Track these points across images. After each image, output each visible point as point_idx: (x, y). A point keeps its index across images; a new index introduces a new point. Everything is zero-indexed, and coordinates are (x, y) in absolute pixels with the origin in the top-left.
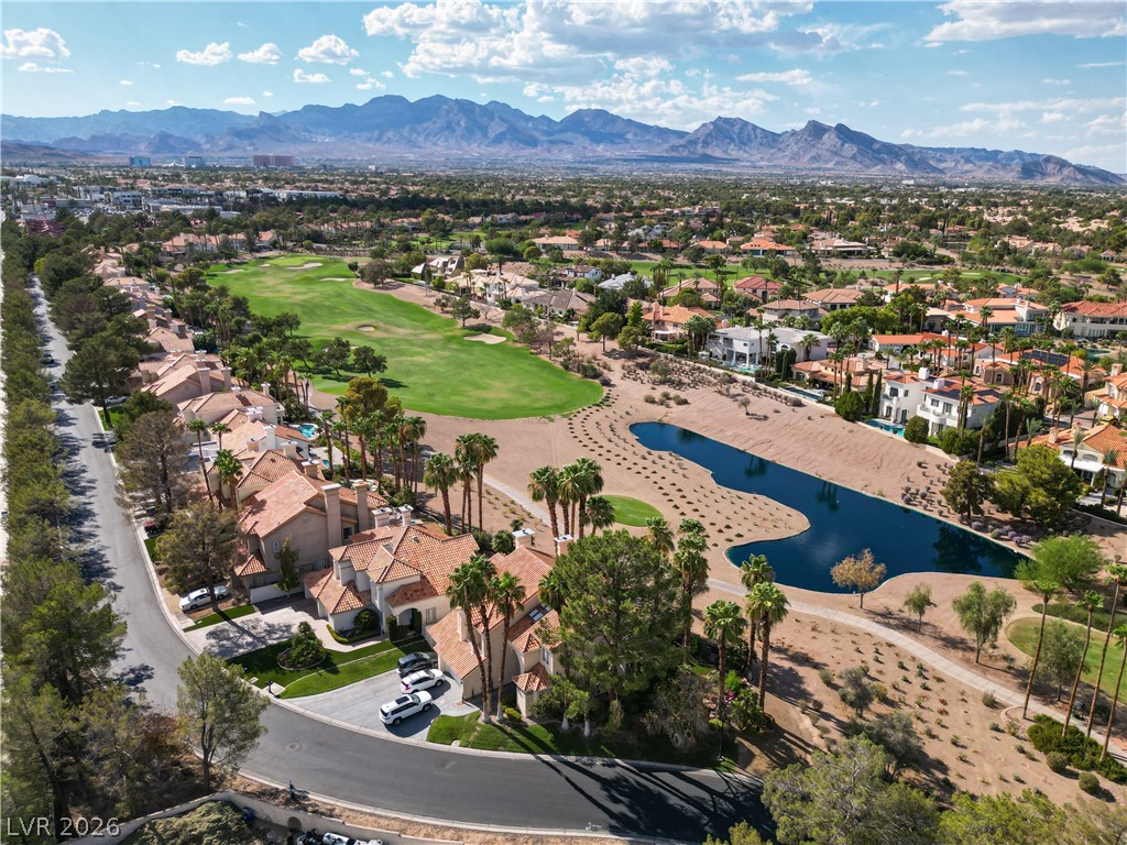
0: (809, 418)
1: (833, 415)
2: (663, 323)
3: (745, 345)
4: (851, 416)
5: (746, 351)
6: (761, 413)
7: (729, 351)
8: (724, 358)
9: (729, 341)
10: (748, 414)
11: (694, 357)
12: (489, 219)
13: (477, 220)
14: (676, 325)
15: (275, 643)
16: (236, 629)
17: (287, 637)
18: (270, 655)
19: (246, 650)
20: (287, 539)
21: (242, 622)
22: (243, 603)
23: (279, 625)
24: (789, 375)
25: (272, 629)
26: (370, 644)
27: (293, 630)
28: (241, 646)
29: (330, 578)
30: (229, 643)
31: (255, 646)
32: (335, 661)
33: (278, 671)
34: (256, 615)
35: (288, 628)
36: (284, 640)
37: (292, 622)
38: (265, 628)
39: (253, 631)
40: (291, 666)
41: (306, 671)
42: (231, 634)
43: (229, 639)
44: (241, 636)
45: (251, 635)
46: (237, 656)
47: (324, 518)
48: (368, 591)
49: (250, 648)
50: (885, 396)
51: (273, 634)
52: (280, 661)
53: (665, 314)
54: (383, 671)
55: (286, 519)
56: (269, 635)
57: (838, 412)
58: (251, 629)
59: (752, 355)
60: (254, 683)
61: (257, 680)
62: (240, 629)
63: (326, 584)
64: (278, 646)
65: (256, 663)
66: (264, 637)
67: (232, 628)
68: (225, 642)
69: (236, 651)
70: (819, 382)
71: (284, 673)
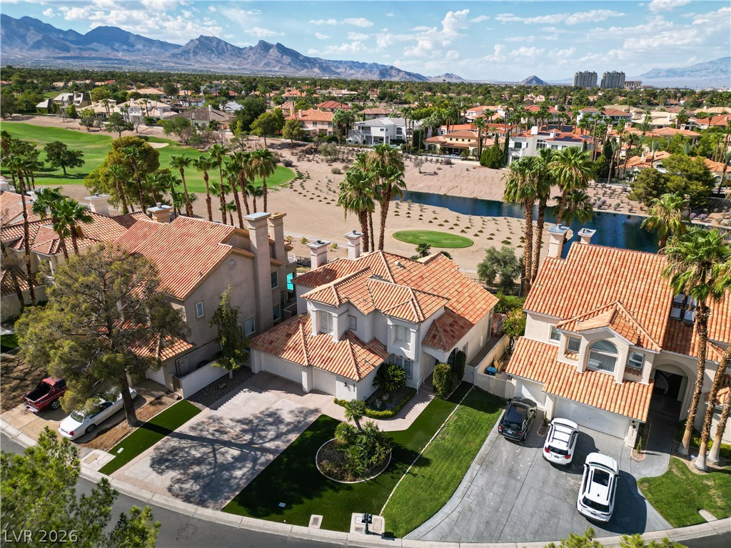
0: (468, 170)
1: (479, 167)
2: (303, 122)
3: (382, 130)
4: (497, 164)
5: (383, 134)
6: (432, 171)
7: (367, 137)
8: (364, 142)
9: (367, 129)
10: (420, 173)
11: (343, 142)
12: (70, 84)
13: (61, 84)
14: (315, 123)
15: (281, 445)
16: (195, 443)
17: (289, 432)
18: (295, 465)
19: (245, 470)
20: (224, 294)
21: (193, 428)
22: (170, 402)
23: (257, 418)
24: (423, 147)
25: (253, 426)
26: (419, 409)
27: (288, 418)
28: (230, 467)
29: (305, 336)
30: (204, 469)
31: (255, 460)
32: (410, 446)
33: (336, 487)
34: (206, 413)
35: (276, 419)
36: (293, 437)
37: (273, 408)
38: (239, 428)
39: (225, 437)
40: (356, 476)
41: (388, 476)
42: (193, 452)
43: (199, 461)
44: (214, 451)
45: (228, 444)
46: (243, 483)
47: (250, 261)
48: (375, 340)
49: (249, 465)
50: (512, 149)
51: (263, 433)
52: (329, 473)
53: (303, 116)
54: (478, 441)
55: (210, 266)
56: (261, 437)
57: (483, 164)
58: (217, 434)
59: (387, 138)
60: (323, 527)
61: (320, 518)
62: (201, 440)
63: (306, 344)
64: (292, 448)
65: (285, 485)
66: (251, 442)
67: (184, 443)
68: (196, 469)
69: (231, 477)
70: (449, 150)
71: (349, 487)
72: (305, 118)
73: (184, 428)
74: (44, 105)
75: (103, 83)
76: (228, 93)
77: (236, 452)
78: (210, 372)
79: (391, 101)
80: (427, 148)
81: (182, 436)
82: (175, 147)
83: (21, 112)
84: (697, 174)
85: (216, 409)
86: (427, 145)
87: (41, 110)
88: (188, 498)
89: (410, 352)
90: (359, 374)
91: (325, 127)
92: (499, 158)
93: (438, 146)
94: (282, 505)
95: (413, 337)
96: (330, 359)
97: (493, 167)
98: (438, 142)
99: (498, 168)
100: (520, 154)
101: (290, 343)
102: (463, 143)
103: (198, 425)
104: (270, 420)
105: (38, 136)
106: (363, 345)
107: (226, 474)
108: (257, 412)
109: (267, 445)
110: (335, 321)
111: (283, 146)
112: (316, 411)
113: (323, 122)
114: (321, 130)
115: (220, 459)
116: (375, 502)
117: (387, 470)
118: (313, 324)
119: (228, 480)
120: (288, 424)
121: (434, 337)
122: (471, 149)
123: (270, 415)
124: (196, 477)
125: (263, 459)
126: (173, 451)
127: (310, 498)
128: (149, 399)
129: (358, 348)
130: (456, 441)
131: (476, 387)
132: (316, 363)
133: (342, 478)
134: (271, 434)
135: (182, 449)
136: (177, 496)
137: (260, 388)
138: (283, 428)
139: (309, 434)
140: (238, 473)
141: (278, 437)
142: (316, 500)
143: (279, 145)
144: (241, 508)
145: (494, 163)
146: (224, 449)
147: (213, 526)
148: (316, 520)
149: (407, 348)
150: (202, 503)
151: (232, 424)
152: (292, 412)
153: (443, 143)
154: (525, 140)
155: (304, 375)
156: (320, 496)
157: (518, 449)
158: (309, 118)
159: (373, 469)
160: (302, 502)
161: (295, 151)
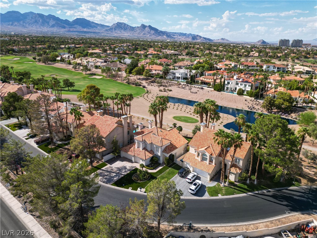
0: (208, 92)
1: (213, 91)
2: (151, 70)
3: (180, 74)
4: (219, 90)
5: (180, 76)
6: (195, 92)
7: (174, 76)
8: (173, 78)
9: (174, 74)
10: (191, 92)
11: (165, 78)
12: (67, 46)
13: (63, 46)
14: (156, 70)
15: (125, 173)
16: (106, 172)
17: (128, 171)
18: (128, 178)
19: (117, 178)
20: (115, 137)
21: (105, 169)
22: (101, 162)
23: (121, 167)
24: (194, 81)
25: (120, 169)
26: (160, 168)
27: (128, 168)
28: (113, 177)
29: (134, 148)
30: (108, 177)
31: (119, 176)
32: (155, 176)
33: (136, 183)
34: (109, 165)
35: (125, 168)
36: (128, 172)
37: (125, 165)
38: (116, 169)
39: (113, 171)
40: (141, 180)
41: (148, 181)
42: (105, 174)
43: (107, 175)
44: (110, 174)
45: (114, 173)
46: (116, 181)
47: (122, 128)
48: (151, 150)
49: (118, 177)
50: (226, 84)
51: (122, 171)
52: (135, 179)
53: (151, 67)
54: (172, 176)
55: (112, 129)
56: (121, 171)
57: (215, 90)
58: (111, 170)
59: (181, 77)
60: (132, 189)
61: (131, 188)
62: (107, 171)
63: (134, 150)
64: (128, 174)
65: (125, 181)
66: (119, 172)
67: (103, 171)
68: (106, 177)
69: (113, 179)
70: (204, 83)
71: (139, 183)
72: (152, 68)
73: (103, 168)
74: (59, 58)
75: (79, 46)
76: (126, 52)
77: (115, 174)
78: (110, 156)
79: (191, 56)
80: (196, 82)
81: (103, 170)
82: (105, 78)
83: (51, 61)
84: (287, 99)
85: (111, 165)
86: (196, 81)
87: (58, 61)
88: (104, 182)
89: (159, 154)
90: (145, 158)
91: (159, 72)
92: (220, 88)
93: (200, 81)
94: (124, 185)
95: (160, 150)
96: (139, 154)
97: (218, 91)
98: (200, 80)
99: (220, 92)
100: (229, 86)
101: (130, 150)
102: (209, 80)
103: (107, 168)
104: (124, 168)
105: (57, 72)
106: (148, 151)
107: (112, 178)
108: (121, 166)
109: (122, 173)
110: (141, 145)
111: (143, 79)
112: (135, 167)
113: (158, 70)
114: (158, 73)
115: (111, 175)
116: (144, 186)
117: (148, 180)
118: (136, 146)
119: (113, 180)
120: (128, 169)
121: (166, 150)
122: (212, 83)
123: (124, 167)
124: (106, 178)
125: (121, 176)
126: (101, 173)
127: (130, 184)
128: (96, 162)
129: (146, 152)
130: (167, 176)
131: (177, 164)
132: (136, 155)
133: (138, 181)
134: (124, 171)
135: (103, 173)
136: (101, 182)
137: (122, 161)
138: (127, 170)
139: (132, 172)
140: (115, 179)
141: (125, 172)
142: (131, 185)
143: (142, 79)
144: (115, 185)
145: (218, 89)
146: (112, 174)
147: (108, 188)
148: (130, 188)
149: (159, 153)
150: (107, 183)
151: (115, 168)
152: (129, 167)
153: (202, 80)
154: (231, 81)
155: (133, 158)
156: (133, 184)
157: (181, 178)
158: (154, 68)
159: (145, 179)
160: (128, 185)
161: (147, 81)
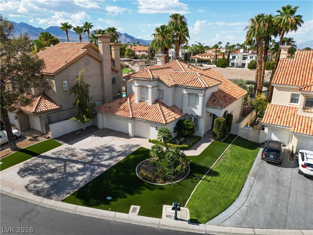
2: (134, 51)
11: (152, 59)
14: (140, 52)
15: (113, 162)
16: (53, 161)
17: (119, 156)
18: (121, 174)
19: (85, 176)
20: (80, 74)
21: (54, 153)
22: (42, 139)
23: (97, 148)
24: (189, 60)
25: (94, 153)
27: (118, 149)
28: (75, 174)
29: (131, 103)
30: (56, 175)
31: (93, 171)
32: (202, 164)
33: (151, 187)
34: (65, 146)
35: (111, 149)
36: (121, 158)
37: (109, 144)
38: (85, 153)
39: (75, 158)
40: (165, 179)
41: (189, 181)
42: (50, 166)
43: (52, 171)
44: (65, 165)
45: (77, 162)
46: (82, 185)
48: (174, 106)
49: (88, 173)
50: (231, 59)
51: (101, 157)
52: (146, 178)
53: (134, 49)
55: (73, 58)
56: (99, 158)
57: (218, 66)
58: (69, 157)
59: (172, 57)
60: (140, 214)
61: (138, 208)
62: (58, 160)
63: (131, 107)
64: (119, 164)
65: (113, 185)
66: (92, 161)
67: (45, 161)
68: (50, 175)
69: (74, 180)
70: (201, 61)
71: (162, 188)
72: (135, 49)
73: (49, 153)
77: (80, 166)
80: (191, 61)
81: (45, 157)
85: (72, 144)
86: (191, 59)
88: (38, 193)
89: (198, 111)
90: (166, 121)
91: (144, 53)
92: (225, 62)
93: (196, 60)
94: (109, 198)
95: (201, 99)
96: (146, 114)
97: (222, 67)
98: (196, 58)
99: (225, 68)
100: (235, 61)
101: (122, 107)
102: (208, 58)
103: (58, 152)
104: (107, 150)
106: (167, 107)
107: (71, 179)
108: (98, 146)
109: (103, 163)
110: (150, 90)
111: (125, 61)
112: (138, 145)
113: (143, 51)
114: (142, 55)
115: (68, 170)
116: (180, 198)
117: (188, 177)
119: (72, 182)
120: (119, 152)
121: (214, 101)
122: (212, 60)
123: (107, 148)
124: (48, 180)
125: (99, 170)
126: (37, 165)
127: (132, 193)
128: (28, 138)
129: (164, 108)
131: (239, 137)
132: (138, 116)
133: (155, 182)
135: (43, 164)
136: (30, 191)
137: (102, 135)
138: (115, 154)
139: (132, 157)
140: (80, 178)
141: (110, 158)
142: (137, 195)
143: (123, 60)
145: (223, 65)
146: (72, 165)
148: (134, 210)
149: (196, 108)
150: (48, 196)
151: (80, 151)
152: (121, 146)
153: (198, 58)
154: (237, 55)
155: (130, 125)
156: (140, 193)
157: (279, 169)
158: (137, 49)
159: (177, 175)
160: (125, 197)
161: (130, 62)
